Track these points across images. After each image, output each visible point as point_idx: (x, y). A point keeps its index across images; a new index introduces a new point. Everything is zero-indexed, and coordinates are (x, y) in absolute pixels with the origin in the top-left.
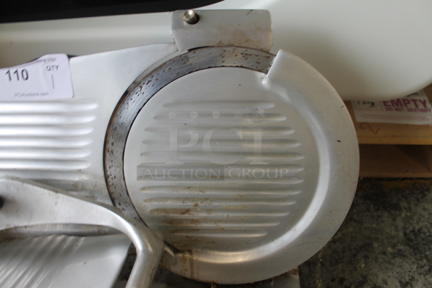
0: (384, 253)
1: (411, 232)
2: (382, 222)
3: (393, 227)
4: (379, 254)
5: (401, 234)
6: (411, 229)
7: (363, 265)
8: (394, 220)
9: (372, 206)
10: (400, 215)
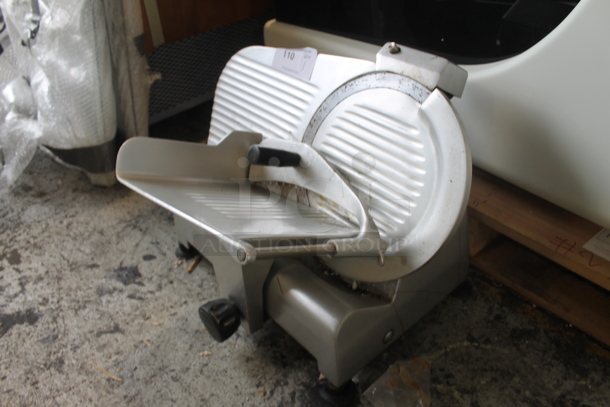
0: (518, 391)
1: (573, 400)
2: (549, 370)
3: (555, 382)
4: (512, 387)
5: (558, 393)
6: (576, 398)
7: (483, 382)
8: (565, 378)
9: (554, 352)
10: (579, 380)
